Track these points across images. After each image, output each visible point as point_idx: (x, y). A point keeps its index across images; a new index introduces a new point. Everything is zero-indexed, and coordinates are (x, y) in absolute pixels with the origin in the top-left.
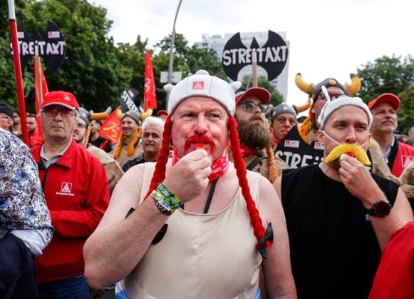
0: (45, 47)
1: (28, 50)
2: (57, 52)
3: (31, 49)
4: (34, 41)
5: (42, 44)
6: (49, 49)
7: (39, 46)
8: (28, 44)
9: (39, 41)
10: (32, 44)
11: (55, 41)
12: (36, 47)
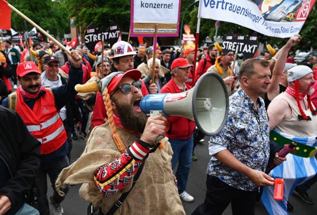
0: (108, 35)
1: (97, 38)
2: (115, 37)
3: (99, 37)
4: (101, 33)
5: (106, 34)
6: (110, 36)
7: (105, 35)
8: (97, 35)
9: (104, 32)
10: (99, 35)
11: (114, 31)
12: (103, 36)
